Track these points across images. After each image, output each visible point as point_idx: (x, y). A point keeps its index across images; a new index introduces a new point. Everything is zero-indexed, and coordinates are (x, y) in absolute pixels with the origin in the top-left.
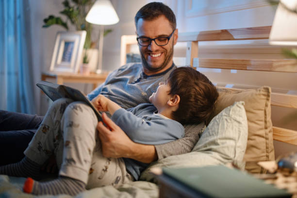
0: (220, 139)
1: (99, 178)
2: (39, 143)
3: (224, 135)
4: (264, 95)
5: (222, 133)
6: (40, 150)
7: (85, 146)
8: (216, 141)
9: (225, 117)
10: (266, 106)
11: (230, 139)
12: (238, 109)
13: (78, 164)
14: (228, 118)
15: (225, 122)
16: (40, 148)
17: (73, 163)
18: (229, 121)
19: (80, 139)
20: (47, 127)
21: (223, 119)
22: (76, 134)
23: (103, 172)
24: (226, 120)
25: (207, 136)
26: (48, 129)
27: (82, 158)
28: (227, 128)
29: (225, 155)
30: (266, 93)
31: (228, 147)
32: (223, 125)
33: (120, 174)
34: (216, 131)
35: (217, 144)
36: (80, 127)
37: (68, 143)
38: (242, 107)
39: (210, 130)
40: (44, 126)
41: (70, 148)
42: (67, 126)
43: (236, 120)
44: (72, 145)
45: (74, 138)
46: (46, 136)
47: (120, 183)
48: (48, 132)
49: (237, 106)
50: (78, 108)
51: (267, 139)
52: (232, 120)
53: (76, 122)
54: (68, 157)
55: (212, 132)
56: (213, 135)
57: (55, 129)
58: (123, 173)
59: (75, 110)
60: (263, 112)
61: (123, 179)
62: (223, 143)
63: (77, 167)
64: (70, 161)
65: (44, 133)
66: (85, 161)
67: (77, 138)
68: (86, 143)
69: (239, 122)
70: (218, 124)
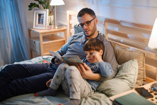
0: (128, 74)
1: (83, 95)
2: (56, 82)
3: (130, 73)
4: (143, 55)
5: (129, 72)
6: (56, 85)
7: (77, 85)
8: (127, 75)
9: (130, 66)
10: (144, 59)
11: (132, 75)
12: (135, 63)
13: (76, 93)
14: (131, 66)
15: (130, 68)
16: (56, 84)
17: (74, 93)
18: (132, 67)
19: (76, 83)
20: (58, 76)
21: (129, 66)
22: (74, 82)
23: (84, 92)
24: (131, 67)
25: (122, 72)
26: (59, 77)
27: (78, 90)
28: (131, 70)
29: (130, 81)
30: (144, 55)
31: (132, 78)
32: (129, 69)
33: (90, 91)
34: (127, 71)
35: (127, 76)
36: (75, 78)
37: (71, 85)
38: (137, 62)
39: (124, 70)
40: (57, 76)
41: (72, 87)
42: (69, 78)
43: (134, 67)
44: (73, 86)
45: (73, 83)
46: (59, 79)
47: (90, 94)
48: (59, 78)
49: (135, 62)
50: (72, 71)
51: (143, 71)
52: (133, 67)
53: (73, 77)
54: (72, 91)
55: (125, 71)
56: (125, 72)
57: (63, 77)
58: (91, 91)
59: (71, 71)
60: (142, 61)
61: (91, 93)
62: (129, 77)
63: (76, 94)
64: (73, 92)
65: (58, 78)
66: (79, 91)
67: (74, 83)
68: (78, 84)
69: (136, 68)
70: (127, 68)
